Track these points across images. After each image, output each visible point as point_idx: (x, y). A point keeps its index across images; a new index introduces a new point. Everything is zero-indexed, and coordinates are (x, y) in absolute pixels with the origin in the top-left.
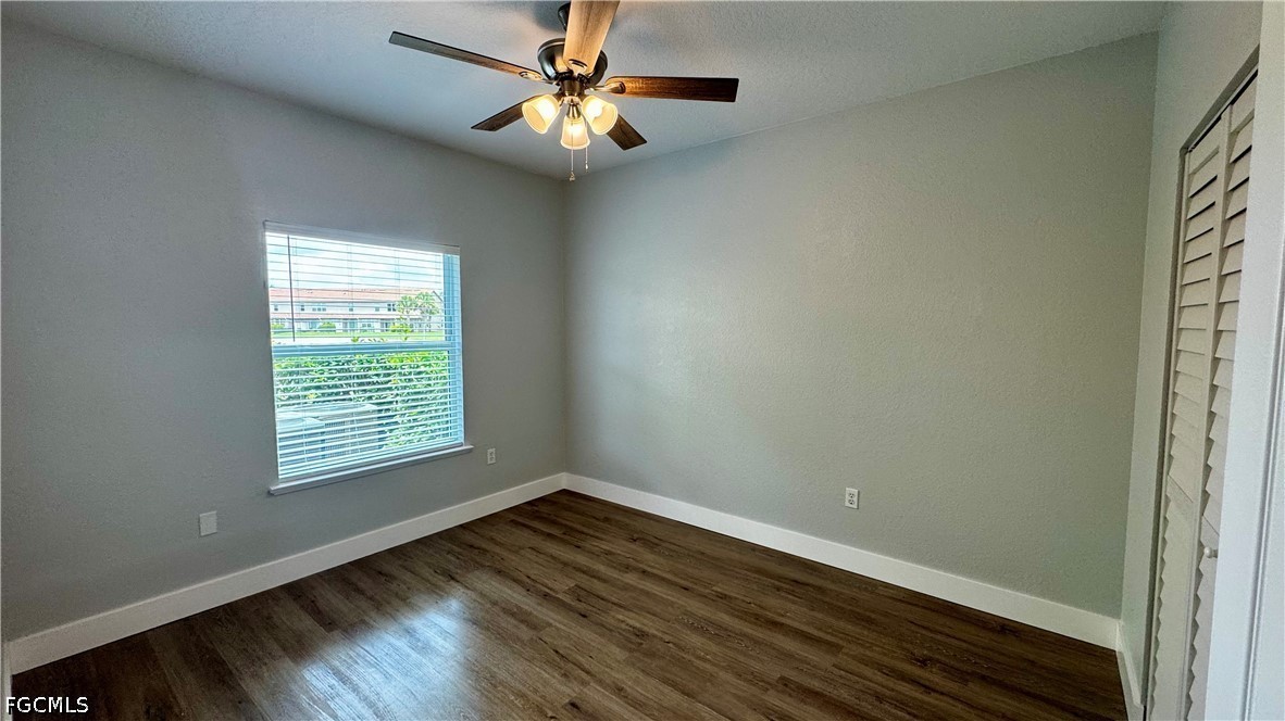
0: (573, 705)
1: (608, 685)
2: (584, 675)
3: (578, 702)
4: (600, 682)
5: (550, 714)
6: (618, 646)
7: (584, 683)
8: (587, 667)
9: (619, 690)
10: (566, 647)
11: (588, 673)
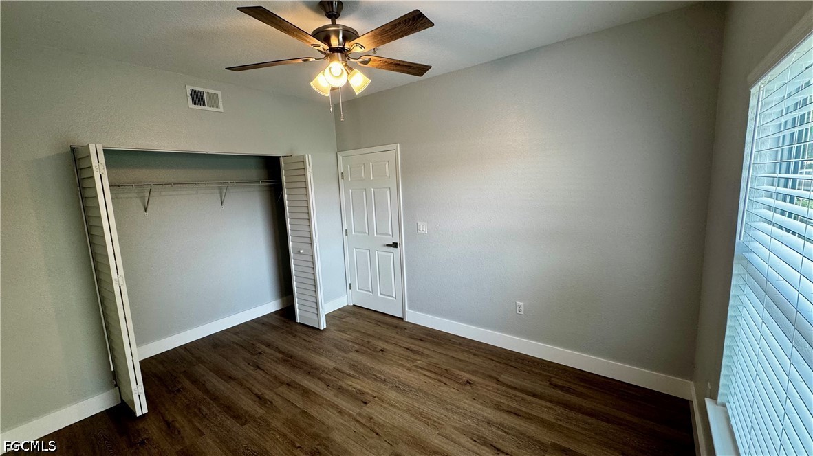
0: (365, 403)
1: (346, 414)
2: (360, 419)
3: (363, 404)
4: (350, 415)
5: (376, 398)
6: (335, 441)
7: (360, 414)
8: (358, 425)
9: (341, 412)
10: (372, 438)
11: (357, 421)
